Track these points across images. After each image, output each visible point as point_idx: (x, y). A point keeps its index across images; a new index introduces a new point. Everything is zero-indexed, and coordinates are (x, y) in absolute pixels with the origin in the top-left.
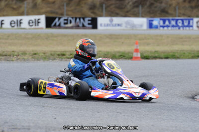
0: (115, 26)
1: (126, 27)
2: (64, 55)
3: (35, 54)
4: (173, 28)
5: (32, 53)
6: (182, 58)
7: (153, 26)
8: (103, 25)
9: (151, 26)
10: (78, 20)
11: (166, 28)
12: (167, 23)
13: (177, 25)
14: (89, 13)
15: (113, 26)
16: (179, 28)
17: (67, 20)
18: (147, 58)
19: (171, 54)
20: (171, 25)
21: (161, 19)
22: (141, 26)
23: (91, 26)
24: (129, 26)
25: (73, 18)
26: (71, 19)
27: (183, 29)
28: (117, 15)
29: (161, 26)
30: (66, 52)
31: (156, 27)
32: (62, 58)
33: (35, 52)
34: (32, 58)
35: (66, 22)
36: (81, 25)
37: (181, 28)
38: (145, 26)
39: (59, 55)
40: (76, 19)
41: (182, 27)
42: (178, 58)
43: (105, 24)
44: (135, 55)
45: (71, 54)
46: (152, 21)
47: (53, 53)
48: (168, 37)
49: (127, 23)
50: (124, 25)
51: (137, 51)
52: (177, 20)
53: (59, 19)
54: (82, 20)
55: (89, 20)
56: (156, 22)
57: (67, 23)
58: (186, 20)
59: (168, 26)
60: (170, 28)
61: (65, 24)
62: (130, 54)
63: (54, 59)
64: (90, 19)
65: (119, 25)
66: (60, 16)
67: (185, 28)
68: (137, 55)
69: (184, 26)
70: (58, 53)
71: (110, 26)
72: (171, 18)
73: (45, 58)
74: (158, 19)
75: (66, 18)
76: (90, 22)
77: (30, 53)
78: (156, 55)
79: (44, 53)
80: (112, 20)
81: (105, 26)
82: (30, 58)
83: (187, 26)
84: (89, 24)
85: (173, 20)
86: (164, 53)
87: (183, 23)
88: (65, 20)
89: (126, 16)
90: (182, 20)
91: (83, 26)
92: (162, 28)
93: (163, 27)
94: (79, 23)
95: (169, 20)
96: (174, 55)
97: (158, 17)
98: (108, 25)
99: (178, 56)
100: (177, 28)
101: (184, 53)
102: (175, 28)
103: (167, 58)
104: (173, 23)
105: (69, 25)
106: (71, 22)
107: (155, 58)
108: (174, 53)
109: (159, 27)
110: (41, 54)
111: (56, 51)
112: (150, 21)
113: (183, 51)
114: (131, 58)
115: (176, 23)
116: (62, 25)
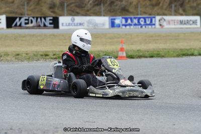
0: (77, 25)
1: (88, 26)
2: (47, 55)
3: (18, 55)
4: (135, 27)
5: (14, 53)
6: (167, 57)
7: (115, 25)
8: (65, 24)
9: (113, 24)
10: (39, 19)
11: (128, 27)
12: (129, 21)
13: (139, 24)
14: (49, 12)
15: (75, 25)
16: (141, 27)
17: (28, 20)
18: (131, 57)
19: (155, 52)
20: (133, 24)
21: (123, 18)
22: (103, 24)
23: (52, 26)
24: (91, 25)
25: (34, 18)
26: (32, 19)
27: (145, 27)
28: (78, 14)
29: (123, 25)
30: (48, 52)
31: (119, 26)
32: (46, 59)
33: (18, 53)
34: (16, 58)
35: (27, 21)
36: (42, 25)
37: (144, 27)
38: (107, 25)
39: (42, 55)
40: (37, 18)
41: (144, 25)
42: (163, 57)
43: (66, 24)
44: (120, 54)
45: (54, 55)
46: (114, 19)
47: (35, 53)
48: (137, 36)
49: (89, 22)
50: (86, 24)
51: (122, 50)
52: (139, 19)
53: (20, 18)
54: (43, 20)
55: (50, 20)
56: (118, 21)
57: (28, 23)
58: (148, 18)
59: (130, 25)
60: (132, 27)
61: (26, 24)
62: (114, 54)
63: (38, 60)
64: (51, 18)
65: (80, 24)
66: (20, 16)
67: (147, 26)
68: (123, 54)
69: (146, 25)
70: (41, 53)
71: (72, 25)
72: (133, 17)
73: (29, 59)
74: (120, 17)
75: (27, 18)
76: (51, 22)
77: (13, 54)
78: (141, 54)
79: (27, 54)
80: (74, 19)
81: (66, 25)
82: (13, 59)
83: (149, 25)
84: (50, 24)
85: (135, 18)
86: (148, 52)
87: (145, 22)
88: (26, 20)
89: (86, 15)
90: (145, 19)
91: (45, 25)
92: (124, 27)
93: (126, 25)
94: (40, 23)
95: (131, 19)
96: (158, 54)
97: (120, 16)
98: (69, 25)
99: (163, 55)
100: (139, 27)
101: (169, 52)
102: (137, 27)
103: (152, 57)
104: (136, 21)
105: (30, 25)
106: (32, 22)
107: (140, 57)
108: (158, 51)
109: (121, 26)
110: (24, 55)
111: (39, 52)
112: (112, 19)
113: (165, 49)
114: (116, 58)
115: (139, 22)
116: (23, 25)
